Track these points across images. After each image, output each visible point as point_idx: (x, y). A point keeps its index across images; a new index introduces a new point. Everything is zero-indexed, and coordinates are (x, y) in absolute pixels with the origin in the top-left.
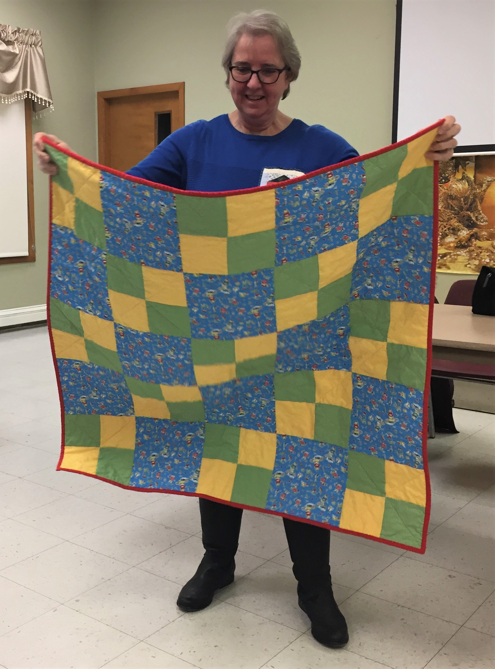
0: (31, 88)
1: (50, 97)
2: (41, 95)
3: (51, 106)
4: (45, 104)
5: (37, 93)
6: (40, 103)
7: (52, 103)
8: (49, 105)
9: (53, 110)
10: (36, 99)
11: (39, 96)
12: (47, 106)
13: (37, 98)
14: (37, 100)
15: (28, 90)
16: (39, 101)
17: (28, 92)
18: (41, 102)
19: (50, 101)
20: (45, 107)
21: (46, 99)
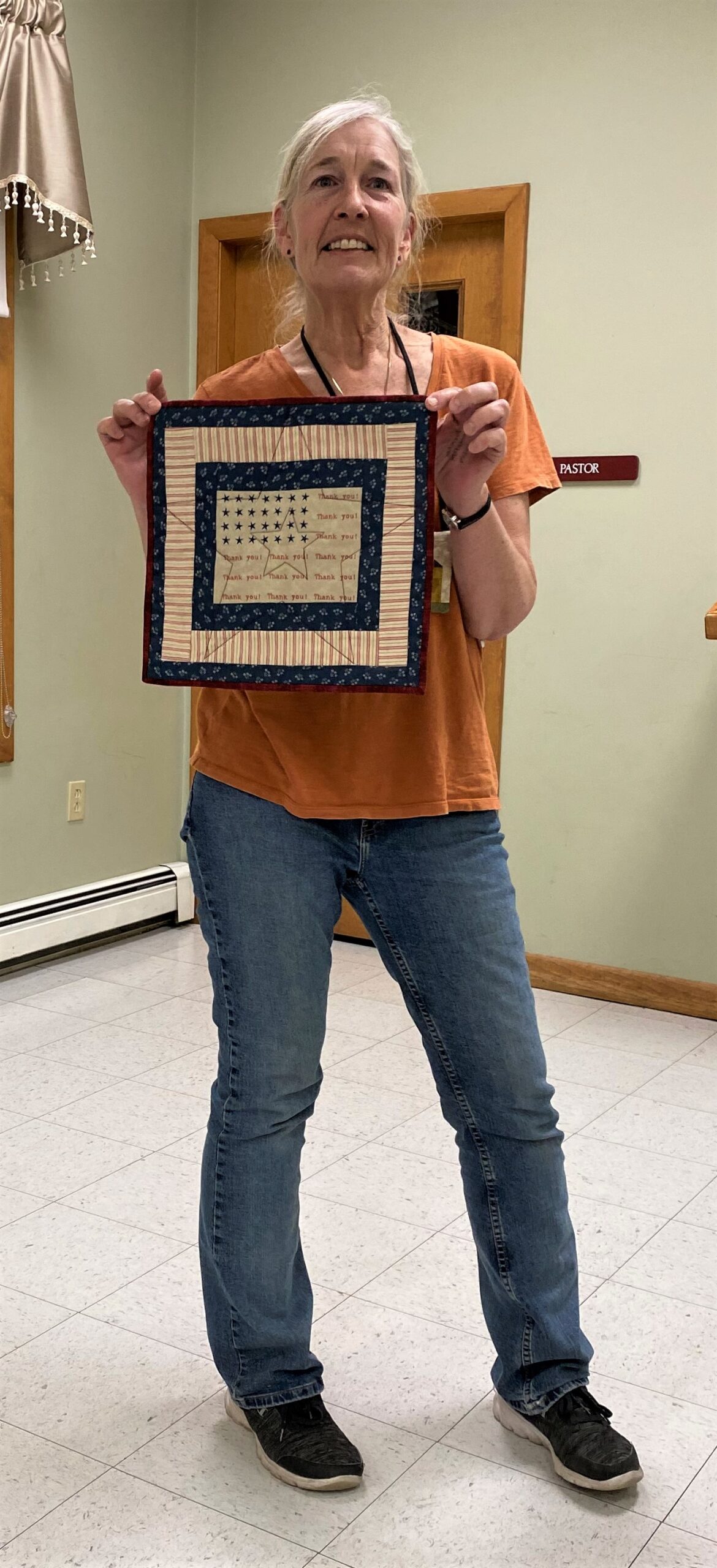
0: (30, 174)
1: (86, 213)
2: (59, 201)
3: (88, 241)
4: (70, 232)
5: (45, 193)
6: (51, 229)
7: (91, 233)
8: (82, 239)
9: (93, 256)
10: (41, 214)
11: (52, 206)
12: (77, 242)
13: (45, 210)
14: (46, 218)
15: (22, 177)
16: (51, 221)
17: (21, 187)
18: (58, 225)
19: (85, 224)
20: (69, 245)
21: (74, 217)
